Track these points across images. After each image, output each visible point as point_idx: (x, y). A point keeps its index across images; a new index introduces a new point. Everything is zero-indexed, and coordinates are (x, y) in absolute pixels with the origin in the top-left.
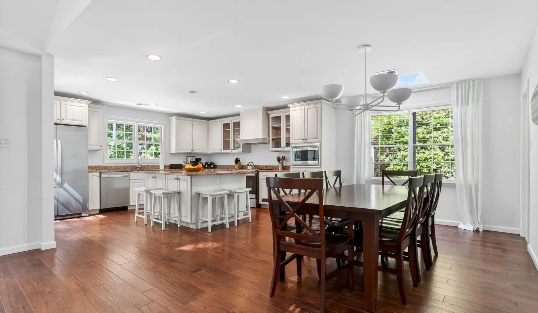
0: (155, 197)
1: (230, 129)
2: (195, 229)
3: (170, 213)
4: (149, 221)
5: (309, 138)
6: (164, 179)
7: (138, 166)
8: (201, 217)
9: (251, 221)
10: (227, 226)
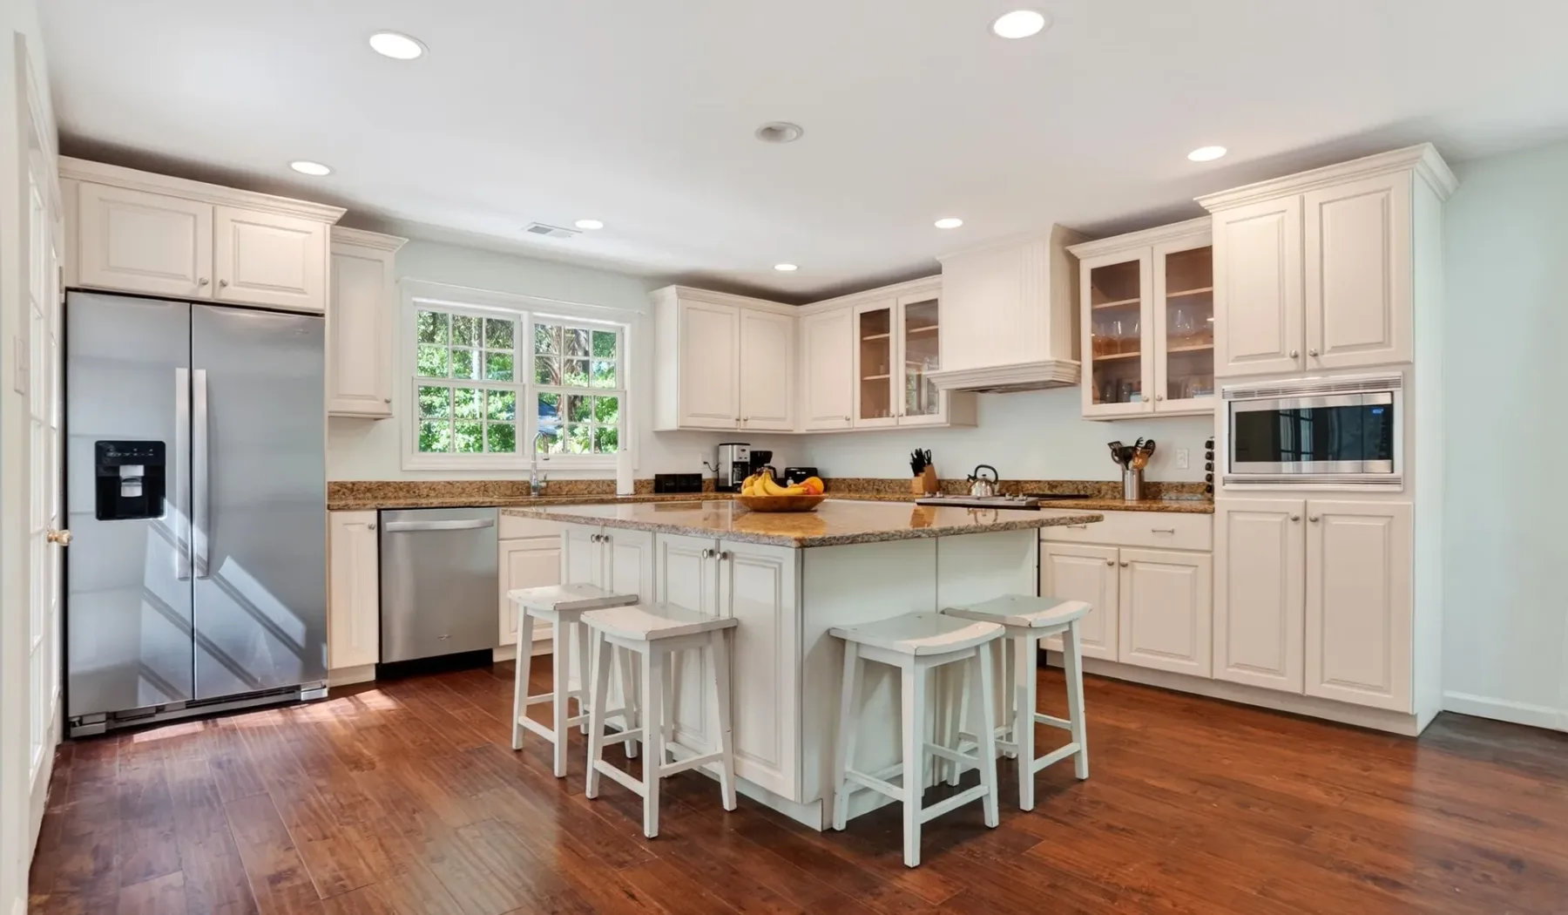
0: (606, 648)
1: (892, 335)
2: (820, 830)
3: (675, 720)
4: (577, 743)
5: (1327, 348)
6: (649, 548)
7: (533, 484)
8: (848, 768)
9: (1085, 774)
10: (992, 817)
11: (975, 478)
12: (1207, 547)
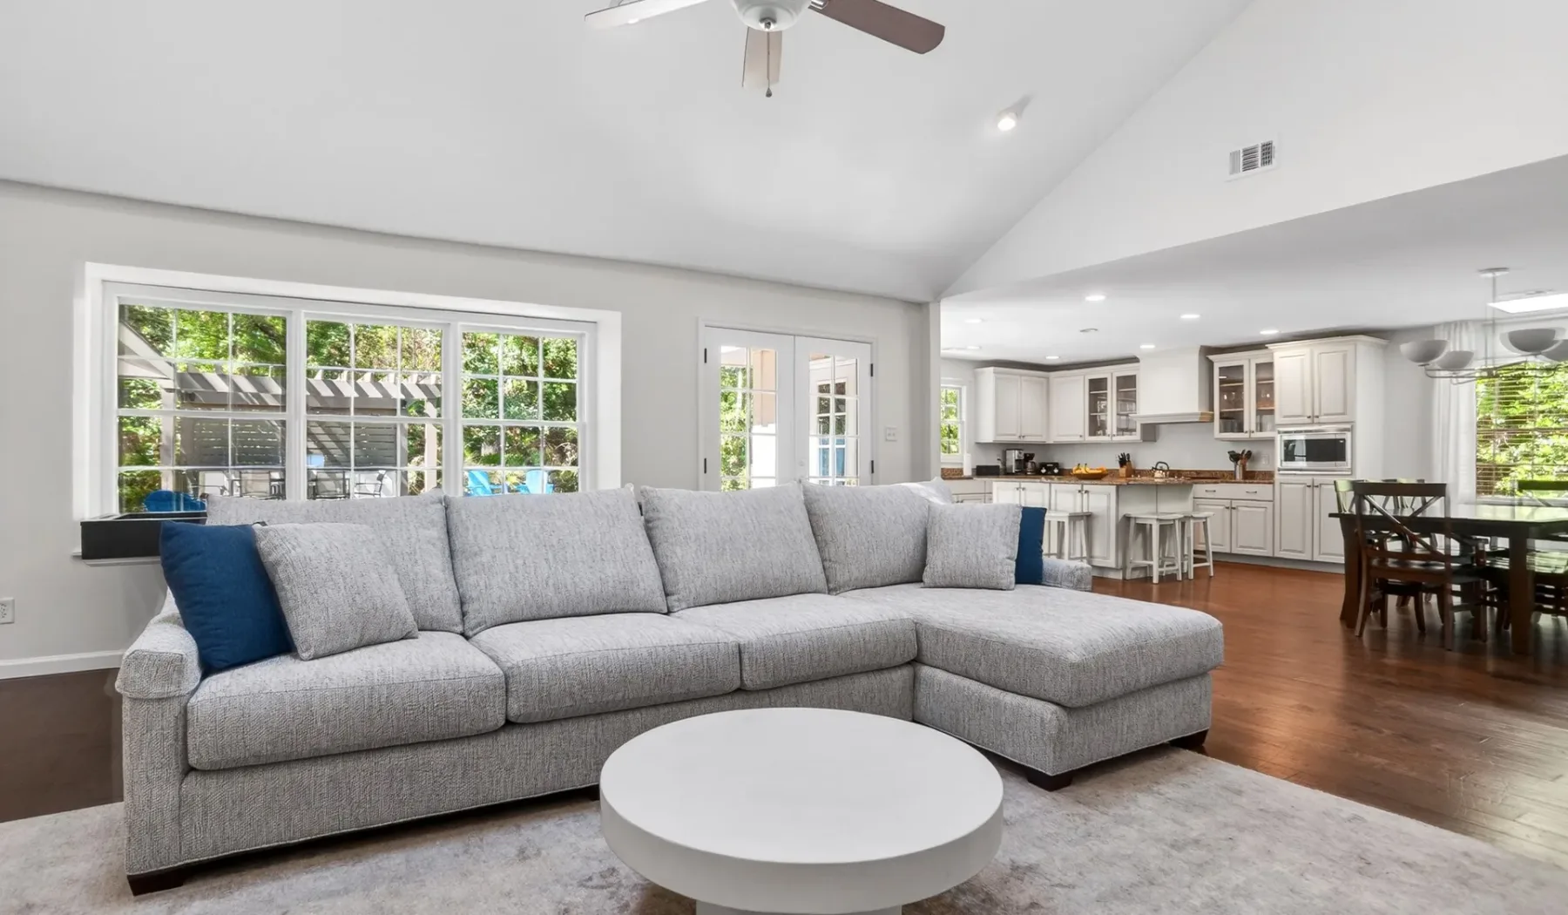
1: (1109, 391)
2: (1121, 579)
5: (1323, 413)
6: (1046, 492)
9: (1212, 574)
10: (1180, 578)
11: (1156, 469)
12: (1271, 499)
